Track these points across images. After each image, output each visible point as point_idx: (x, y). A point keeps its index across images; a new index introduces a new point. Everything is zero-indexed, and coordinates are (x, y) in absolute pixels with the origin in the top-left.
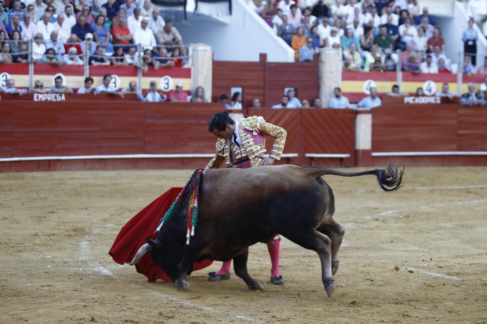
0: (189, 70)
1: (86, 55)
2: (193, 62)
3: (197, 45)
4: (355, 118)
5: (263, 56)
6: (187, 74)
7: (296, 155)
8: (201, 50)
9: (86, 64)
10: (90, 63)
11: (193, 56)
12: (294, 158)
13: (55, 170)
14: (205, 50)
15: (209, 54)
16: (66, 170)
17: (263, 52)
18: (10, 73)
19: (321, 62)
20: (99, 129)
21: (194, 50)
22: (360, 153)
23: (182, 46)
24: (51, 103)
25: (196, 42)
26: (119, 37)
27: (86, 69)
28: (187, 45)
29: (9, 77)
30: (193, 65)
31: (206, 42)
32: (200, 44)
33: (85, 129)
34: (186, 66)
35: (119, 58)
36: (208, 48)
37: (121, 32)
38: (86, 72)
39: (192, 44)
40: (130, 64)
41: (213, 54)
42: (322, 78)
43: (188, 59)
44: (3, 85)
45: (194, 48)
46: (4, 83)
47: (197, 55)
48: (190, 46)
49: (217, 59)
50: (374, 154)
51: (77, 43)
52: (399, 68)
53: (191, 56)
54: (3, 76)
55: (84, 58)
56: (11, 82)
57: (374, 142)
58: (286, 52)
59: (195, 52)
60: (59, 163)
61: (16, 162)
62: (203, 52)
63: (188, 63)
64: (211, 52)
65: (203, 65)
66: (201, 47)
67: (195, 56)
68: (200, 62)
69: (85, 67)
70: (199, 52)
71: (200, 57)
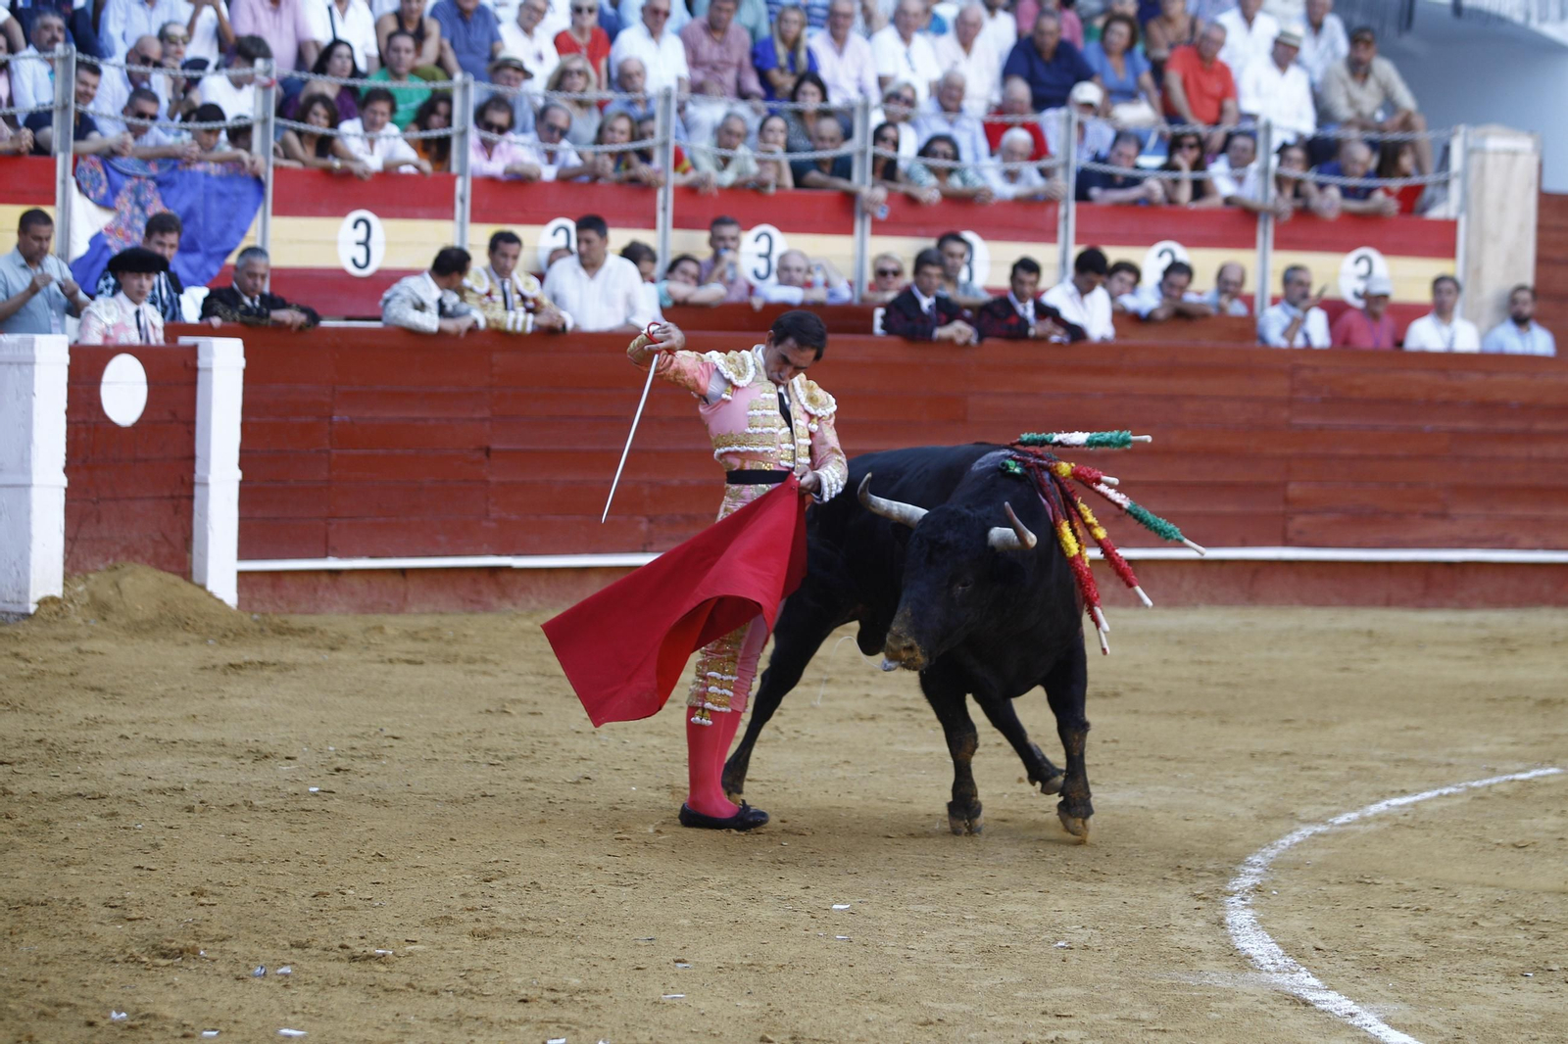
0: (1450, 226)
1: (1066, 165)
2: (1465, 194)
3: (1480, 131)
6: (1441, 240)
8: (1496, 152)
10: (1081, 195)
11: (1464, 175)
14: (1514, 153)
15: (1526, 166)
18: (786, 227)
21: (1469, 152)
23: (1423, 136)
25: (1477, 119)
27: (1066, 216)
28: (1443, 134)
29: (781, 241)
30: (1464, 206)
31: (1515, 123)
32: (1494, 128)
34: (1436, 213)
36: (1525, 144)
38: (1068, 227)
39: (1462, 128)
40: (1228, 201)
41: (1541, 166)
43: (1446, 184)
44: (756, 274)
45: (1471, 143)
46: (762, 266)
47: (1482, 168)
48: (1454, 134)
49: (1556, 184)
51: (1031, 118)
53: (1456, 175)
54: (757, 240)
56: (793, 262)
59: (1475, 160)
62: (1503, 158)
63: (1446, 199)
64: (1534, 161)
65: (1502, 207)
66: (1497, 141)
67: (1473, 175)
68: (1491, 196)
69: (1062, 211)
70: (1490, 160)
71: (1494, 180)
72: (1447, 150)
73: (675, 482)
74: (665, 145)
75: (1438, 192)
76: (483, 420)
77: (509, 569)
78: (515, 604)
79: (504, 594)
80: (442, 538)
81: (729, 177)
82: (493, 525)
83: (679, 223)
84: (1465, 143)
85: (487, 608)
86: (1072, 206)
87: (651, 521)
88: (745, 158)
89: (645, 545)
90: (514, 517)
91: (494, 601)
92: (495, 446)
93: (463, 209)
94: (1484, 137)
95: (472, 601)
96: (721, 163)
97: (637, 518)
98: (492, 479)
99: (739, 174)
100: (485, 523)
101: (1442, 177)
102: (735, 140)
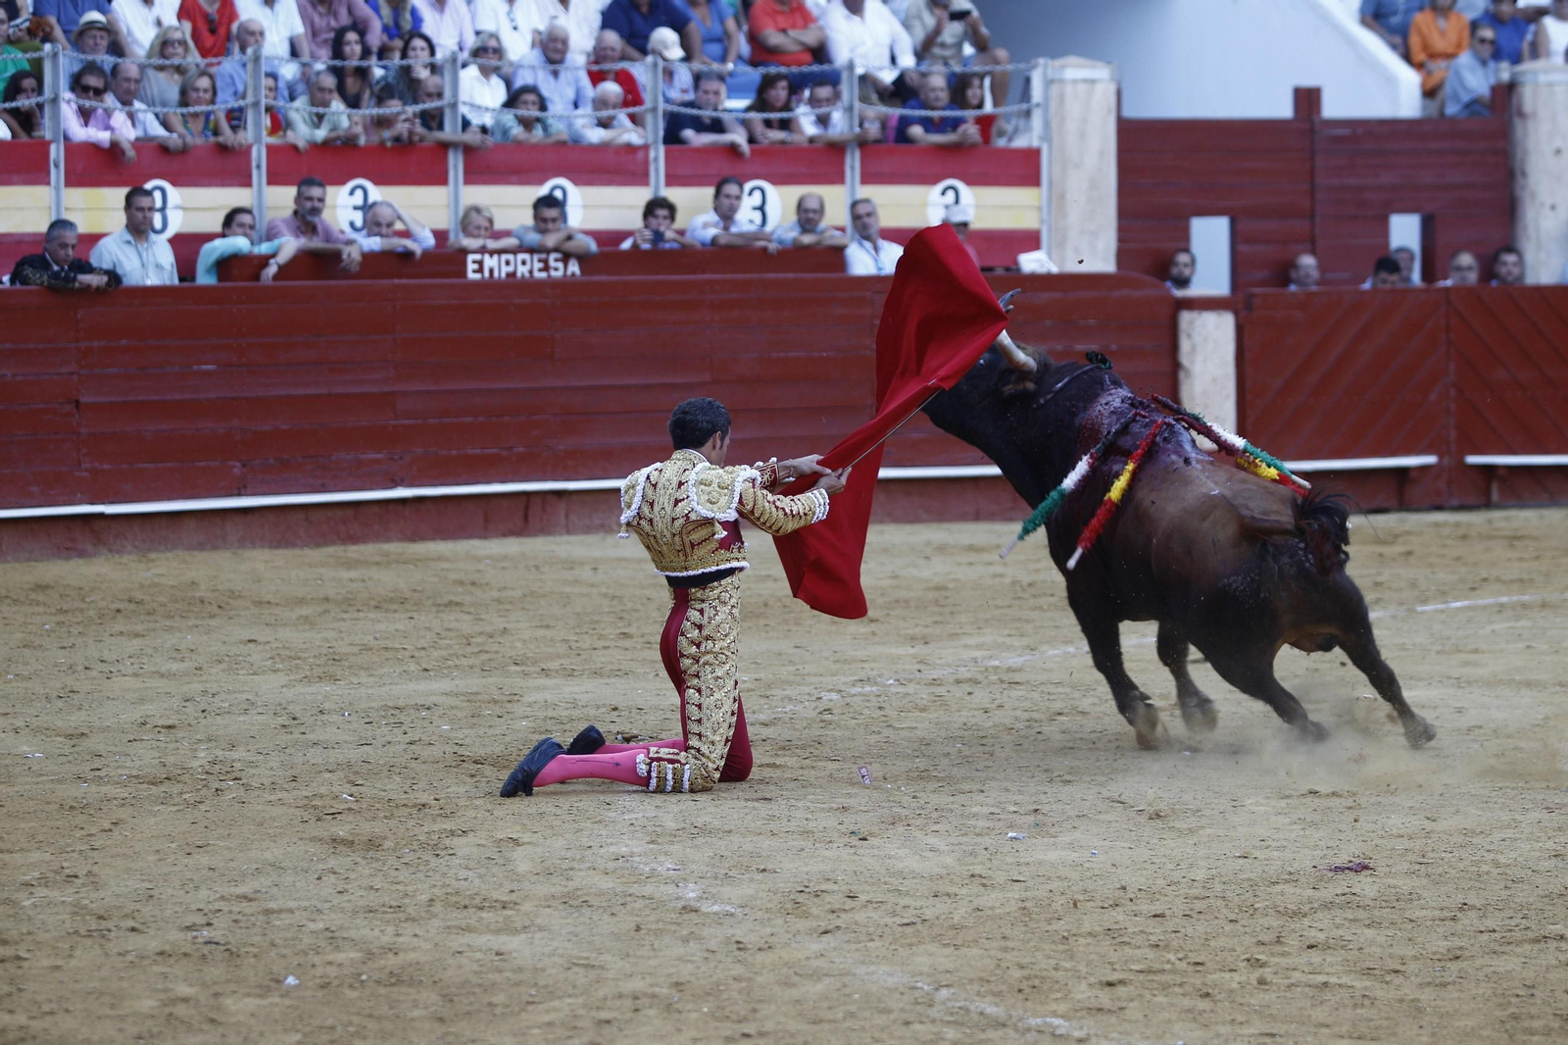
0: (1032, 156)
1: (654, 110)
2: (1047, 124)
3: (1058, 62)
5: (1307, 99)
6: (1024, 169)
7: (1430, 459)
8: (1075, 81)
9: (656, 142)
11: (1045, 106)
12: (1423, 469)
13: (545, 530)
14: (1092, 82)
15: (1105, 93)
16: (588, 530)
17: (1307, 81)
18: (379, 181)
19: (1521, 115)
20: (707, 377)
21: (1048, 83)
23: (1007, 68)
24: (529, 285)
25: (1055, 53)
26: (774, 38)
27: (656, 159)
28: (1022, 66)
29: (376, 193)
30: (1047, 136)
31: (1090, 51)
32: (1072, 60)
33: (654, 380)
34: (1020, 143)
35: (774, 116)
36: (1101, 72)
37: (782, 21)
38: (657, 170)
39: (1041, 61)
41: (1119, 94)
42: (1524, 174)
43: (1028, 114)
44: (352, 224)
45: (1050, 74)
46: (358, 218)
47: (1062, 97)
48: (1034, 67)
49: (1134, 111)
51: (622, 66)
53: (1038, 105)
54: (352, 193)
55: (649, 119)
56: (385, 213)
58: (1390, 81)
59: (1055, 90)
60: (562, 506)
61: (403, 501)
62: (1082, 87)
63: (1029, 129)
64: (1112, 88)
65: (1082, 135)
66: (1075, 70)
67: (1053, 105)
68: (1072, 126)
69: (652, 154)
70: (1069, 89)
71: (1073, 108)
72: (1028, 81)
73: (267, 428)
74: (256, 104)
75: (1022, 123)
76: (72, 373)
77: (101, 516)
78: (110, 551)
79: (99, 541)
80: (35, 489)
81: (321, 134)
82: (85, 474)
83: (274, 179)
84: (1045, 75)
85: (82, 554)
86: (662, 149)
87: (244, 466)
88: (339, 114)
89: (239, 489)
90: (105, 466)
91: (89, 547)
92: (86, 399)
93: (57, 174)
94: (1063, 67)
95: (67, 549)
96: (315, 119)
97: (231, 463)
98: (83, 430)
99: (332, 130)
100: (77, 474)
101: (1024, 106)
102: (327, 96)
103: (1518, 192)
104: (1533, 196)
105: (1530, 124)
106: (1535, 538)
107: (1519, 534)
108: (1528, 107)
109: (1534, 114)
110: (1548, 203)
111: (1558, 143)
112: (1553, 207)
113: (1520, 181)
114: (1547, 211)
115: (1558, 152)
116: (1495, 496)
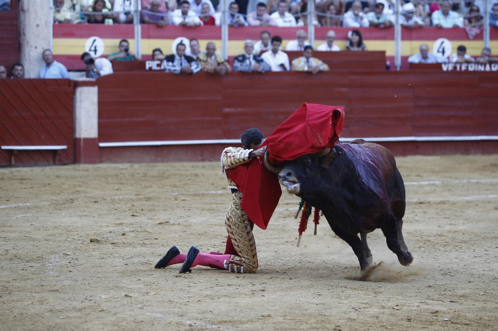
4: (74, 93)
19: (23, 10)
22: (82, 143)
42: (24, 34)
50: (102, 145)
52: (136, 20)
57: (101, 126)
103: (22, 41)
104: (28, 43)
105: (27, 14)
106: (30, 180)
107: (24, 178)
108: (26, 8)
109: (28, 10)
110: (34, 46)
111: (38, 22)
112: (36, 48)
113: (23, 36)
114: (33, 49)
115: (38, 26)
116: (13, 162)
